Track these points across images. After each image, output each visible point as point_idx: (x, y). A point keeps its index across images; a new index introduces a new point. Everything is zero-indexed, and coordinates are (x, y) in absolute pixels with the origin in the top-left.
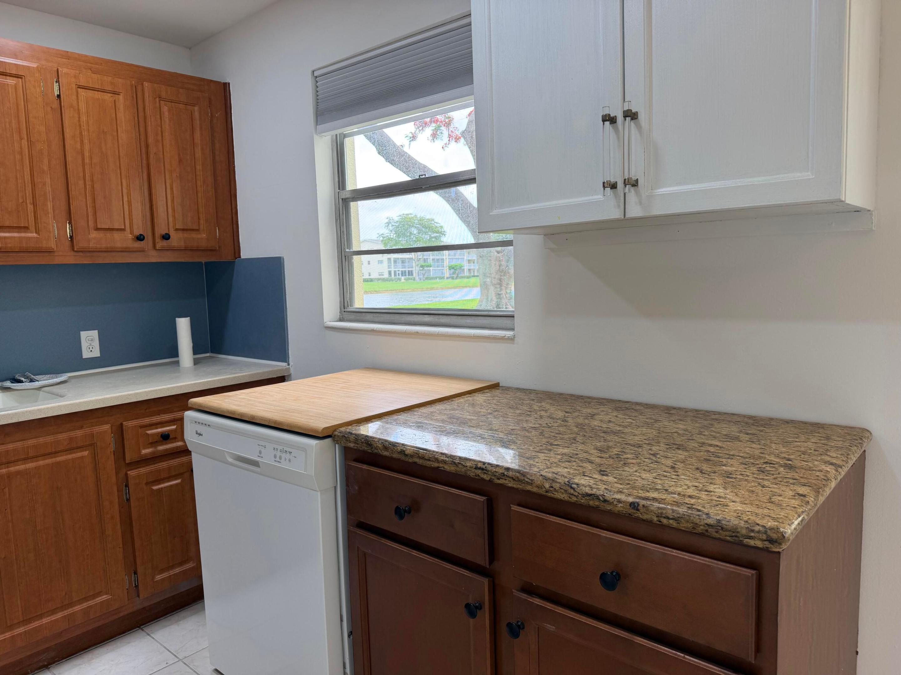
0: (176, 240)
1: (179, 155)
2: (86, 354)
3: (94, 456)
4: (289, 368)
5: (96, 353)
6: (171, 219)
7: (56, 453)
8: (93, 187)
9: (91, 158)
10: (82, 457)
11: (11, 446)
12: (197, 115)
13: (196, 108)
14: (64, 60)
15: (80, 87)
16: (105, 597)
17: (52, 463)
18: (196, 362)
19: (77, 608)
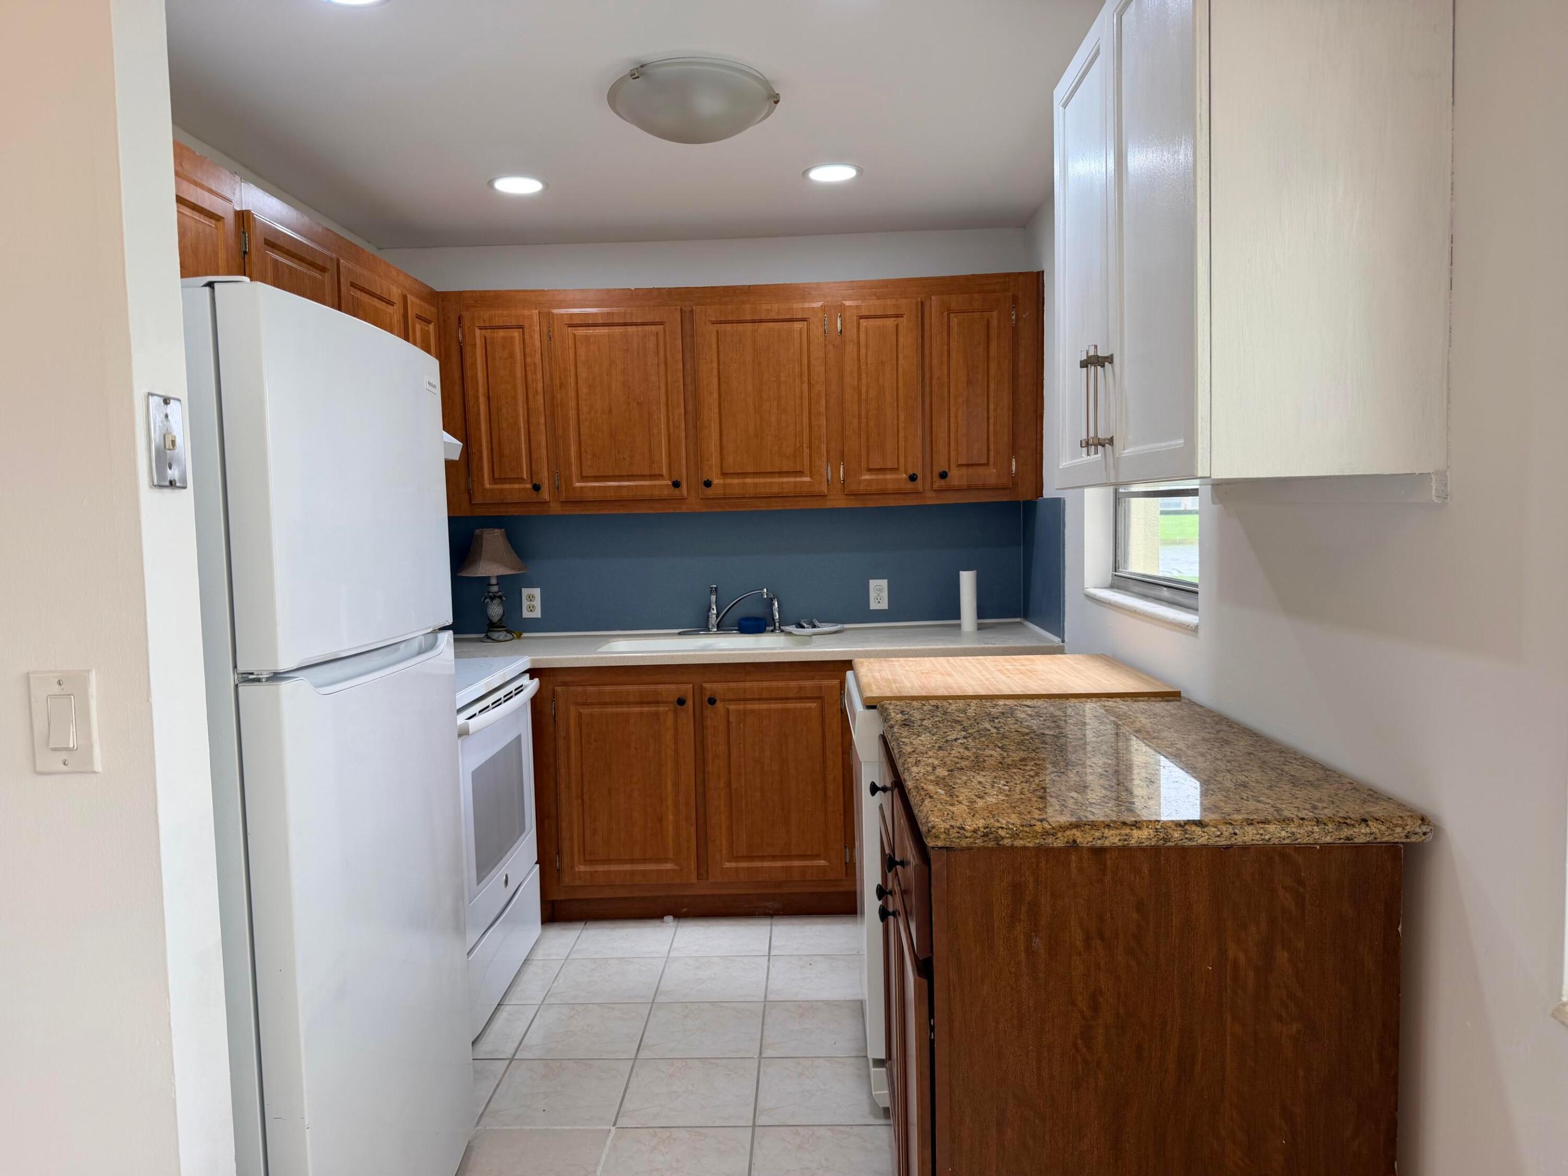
0: (957, 476)
1: (968, 375)
2: (874, 605)
3: (822, 710)
4: (1063, 646)
5: (884, 605)
6: (953, 453)
7: (787, 699)
8: (867, 424)
9: (867, 392)
10: (810, 709)
11: (748, 684)
12: (994, 323)
13: (995, 314)
14: (849, 291)
15: (861, 317)
16: (822, 862)
17: (782, 709)
18: (980, 627)
19: (796, 863)
